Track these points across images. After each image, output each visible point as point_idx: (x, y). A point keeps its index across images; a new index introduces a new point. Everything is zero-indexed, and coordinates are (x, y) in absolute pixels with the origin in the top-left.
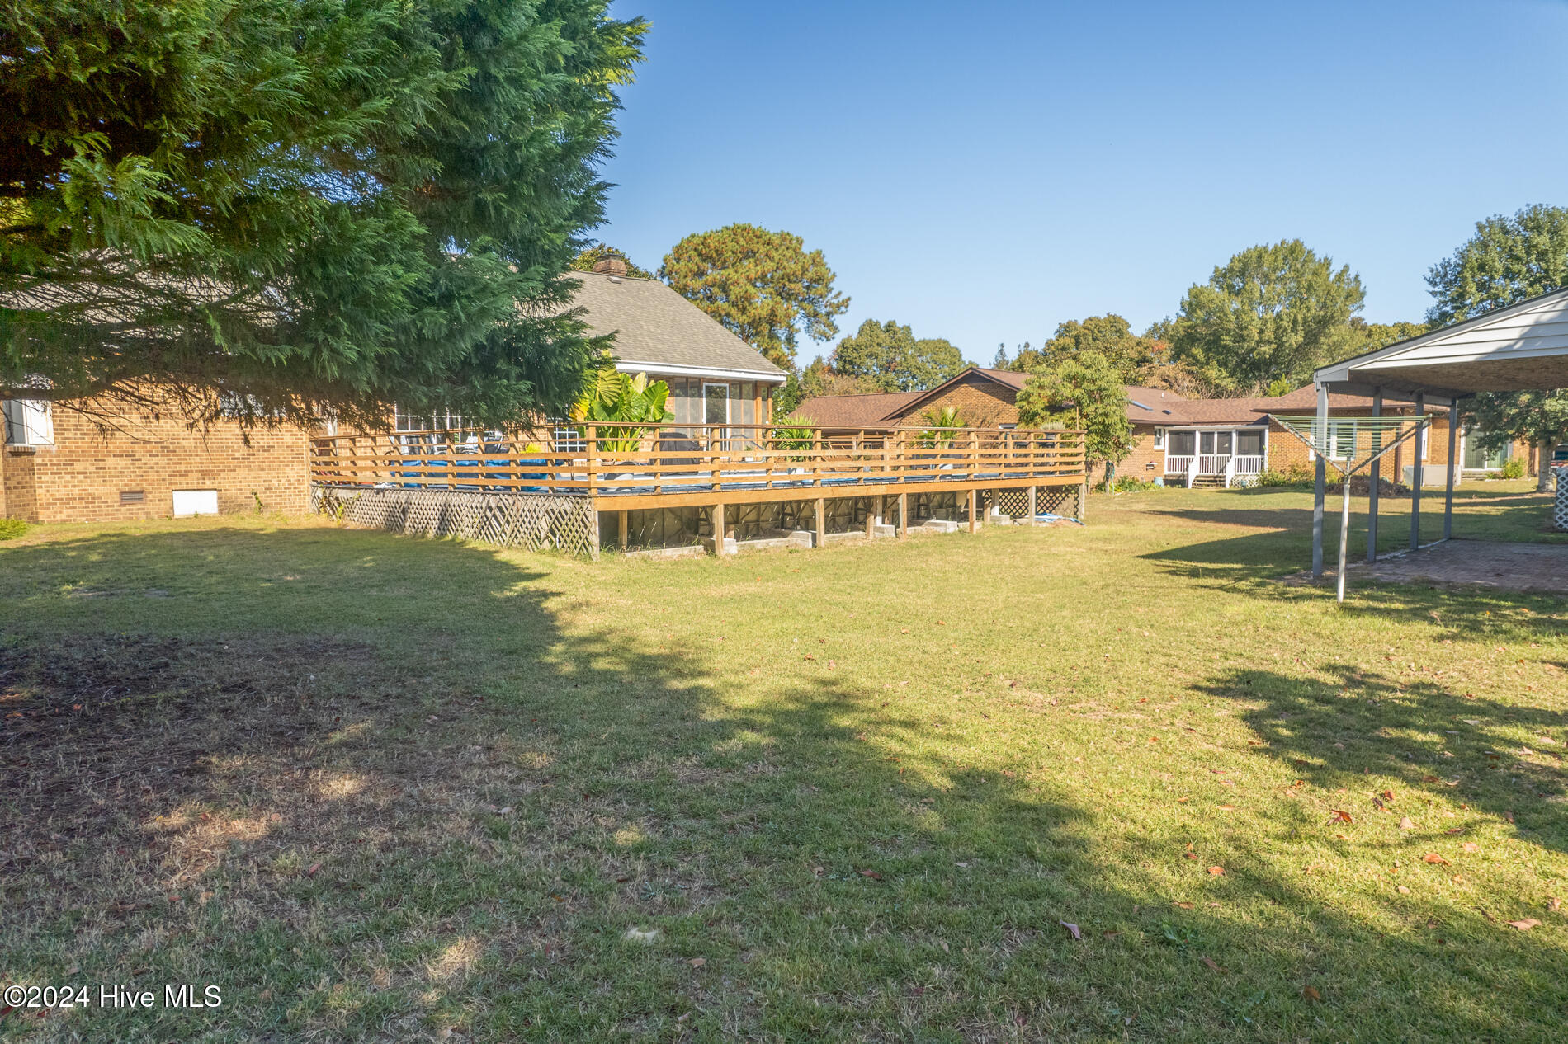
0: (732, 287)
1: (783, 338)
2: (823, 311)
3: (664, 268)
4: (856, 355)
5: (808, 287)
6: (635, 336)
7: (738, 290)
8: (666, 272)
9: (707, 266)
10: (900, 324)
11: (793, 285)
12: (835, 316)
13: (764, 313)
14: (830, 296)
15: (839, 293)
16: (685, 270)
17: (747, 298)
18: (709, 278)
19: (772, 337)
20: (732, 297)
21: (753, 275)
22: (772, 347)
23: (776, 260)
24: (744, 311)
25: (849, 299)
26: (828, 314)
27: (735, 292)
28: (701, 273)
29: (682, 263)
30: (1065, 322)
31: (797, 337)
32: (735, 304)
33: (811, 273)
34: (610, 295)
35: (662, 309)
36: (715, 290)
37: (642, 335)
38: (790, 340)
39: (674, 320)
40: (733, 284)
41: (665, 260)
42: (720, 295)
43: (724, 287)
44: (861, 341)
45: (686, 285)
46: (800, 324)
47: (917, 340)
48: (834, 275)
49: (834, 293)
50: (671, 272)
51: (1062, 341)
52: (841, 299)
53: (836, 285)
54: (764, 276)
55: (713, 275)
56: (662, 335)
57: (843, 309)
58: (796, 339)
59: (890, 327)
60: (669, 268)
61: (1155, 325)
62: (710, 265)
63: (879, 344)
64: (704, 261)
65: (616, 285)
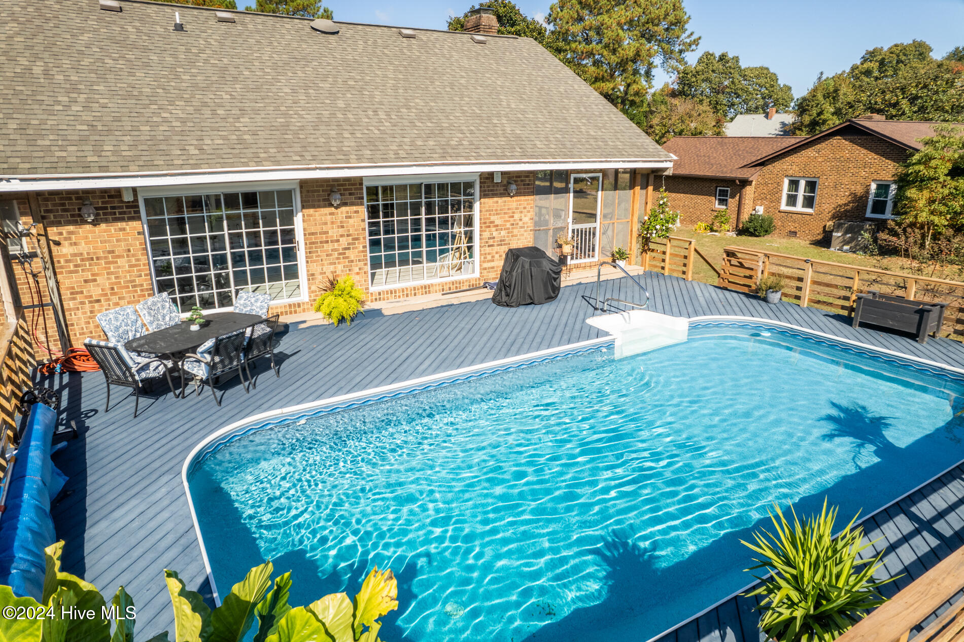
0: (605, 31)
1: (642, 72)
2: (677, 48)
3: (550, 15)
4: (694, 79)
5: (667, 30)
6: (489, 118)
7: (610, 33)
8: (551, 19)
9: (585, 13)
10: (730, 55)
11: (656, 28)
12: (686, 53)
13: (631, 54)
14: (684, 36)
15: (692, 34)
16: (567, 17)
17: (618, 41)
18: (587, 23)
19: (636, 72)
20: (605, 40)
21: (623, 21)
22: (634, 81)
23: (643, 6)
24: (614, 51)
25: (700, 38)
26: (681, 52)
27: (609, 34)
28: (580, 19)
29: (565, 11)
30: (871, 49)
31: (654, 72)
32: (607, 46)
33: (671, 18)
34: (469, 59)
35: (529, 75)
36: (592, 33)
37: (499, 116)
38: (648, 74)
39: (542, 88)
40: (607, 29)
41: (551, 9)
42: (596, 38)
43: (599, 31)
44: (700, 68)
45: (568, 30)
46: (657, 60)
47: (743, 68)
48: (689, 18)
49: (688, 33)
50: (555, 19)
51: (865, 66)
52: (693, 38)
53: (689, 27)
54: (631, 21)
55: (590, 20)
56: (524, 112)
57: (694, 47)
58: (653, 73)
59: (722, 58)
60: (554, 15)
61: (957, 49)
62: (587, 12)
63: (713, 71)
64: (583, 8)
65: (479, 46)
